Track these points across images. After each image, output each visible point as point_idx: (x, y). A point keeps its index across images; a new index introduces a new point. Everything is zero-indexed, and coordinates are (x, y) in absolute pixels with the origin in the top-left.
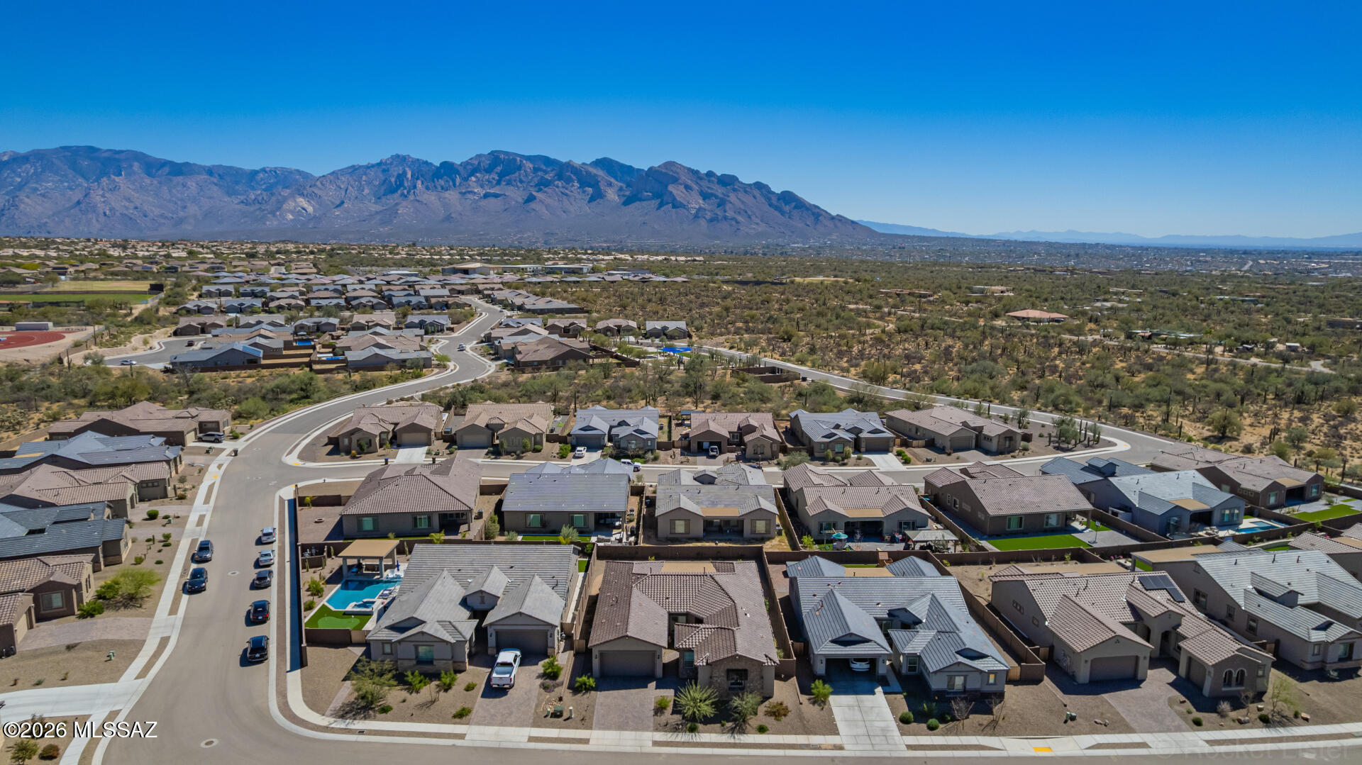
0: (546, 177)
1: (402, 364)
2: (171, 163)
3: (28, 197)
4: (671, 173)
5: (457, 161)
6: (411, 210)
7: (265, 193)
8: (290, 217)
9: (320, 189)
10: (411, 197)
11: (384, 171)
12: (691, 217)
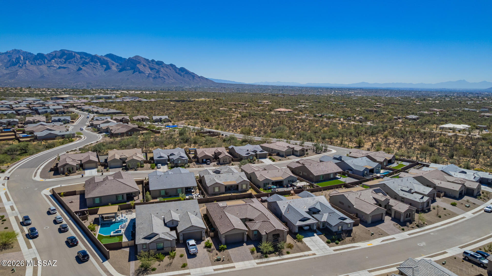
0: (86, 60)
1: (63, 137)
4: (137, 60)
5: (45, 53)
6: (24, 73)
10: (24, 68)
11: (9, 56)
12: (146, 77)
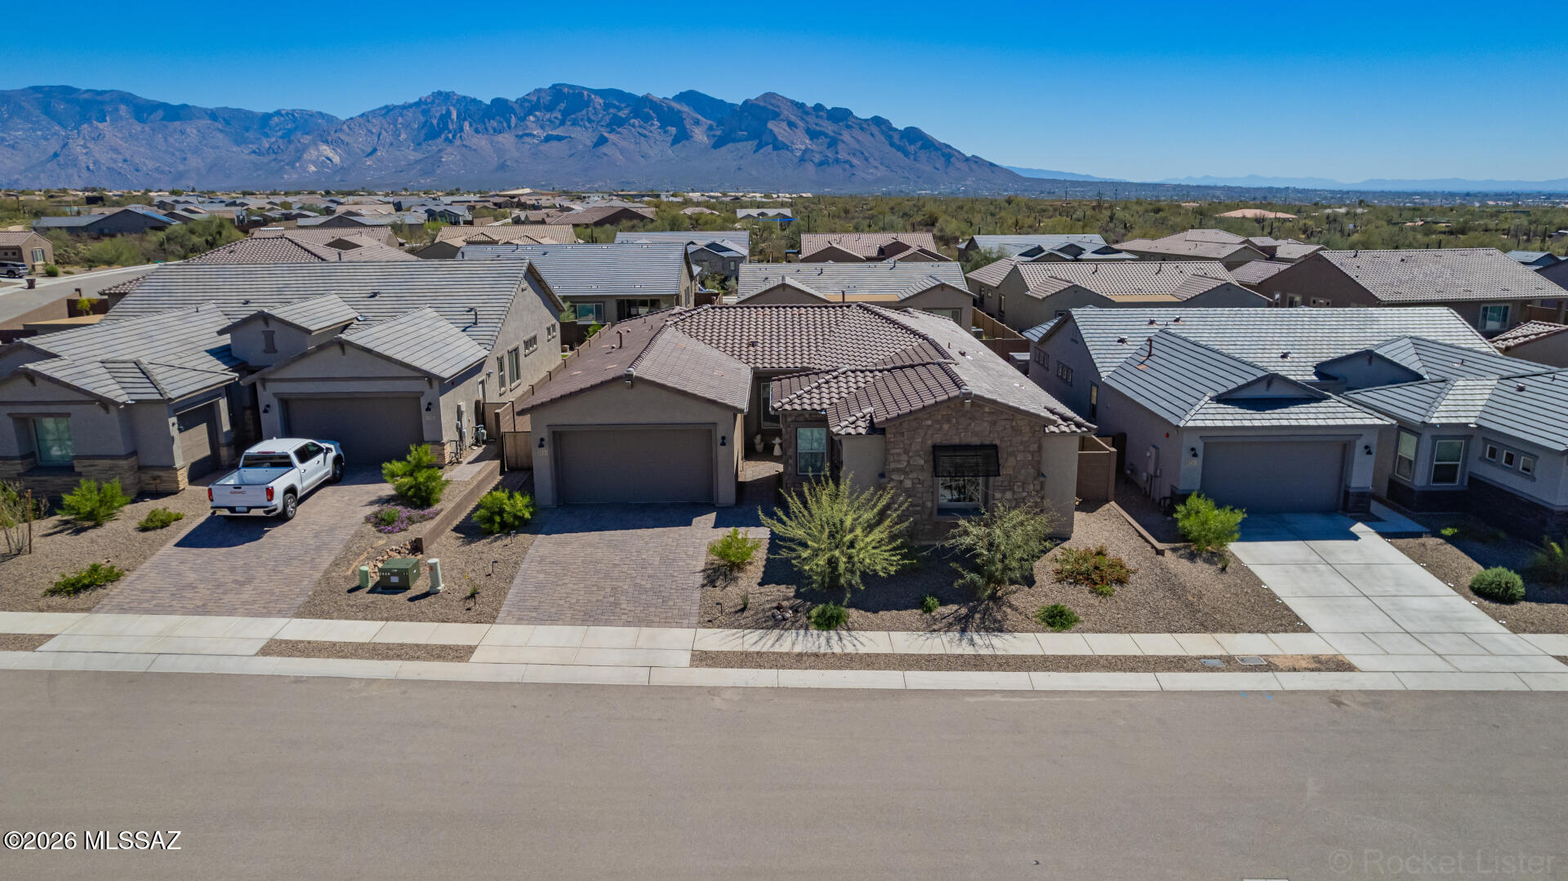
0: (620, 114)
2: (165, 106)
4: (770, 107)
5: (512, 97)
6: (458, 157)
7: (281, 141)
8: (312, 168)
9: (348, 134)
10: (458, 142)
11: (424, 111)
12: (796, 160)
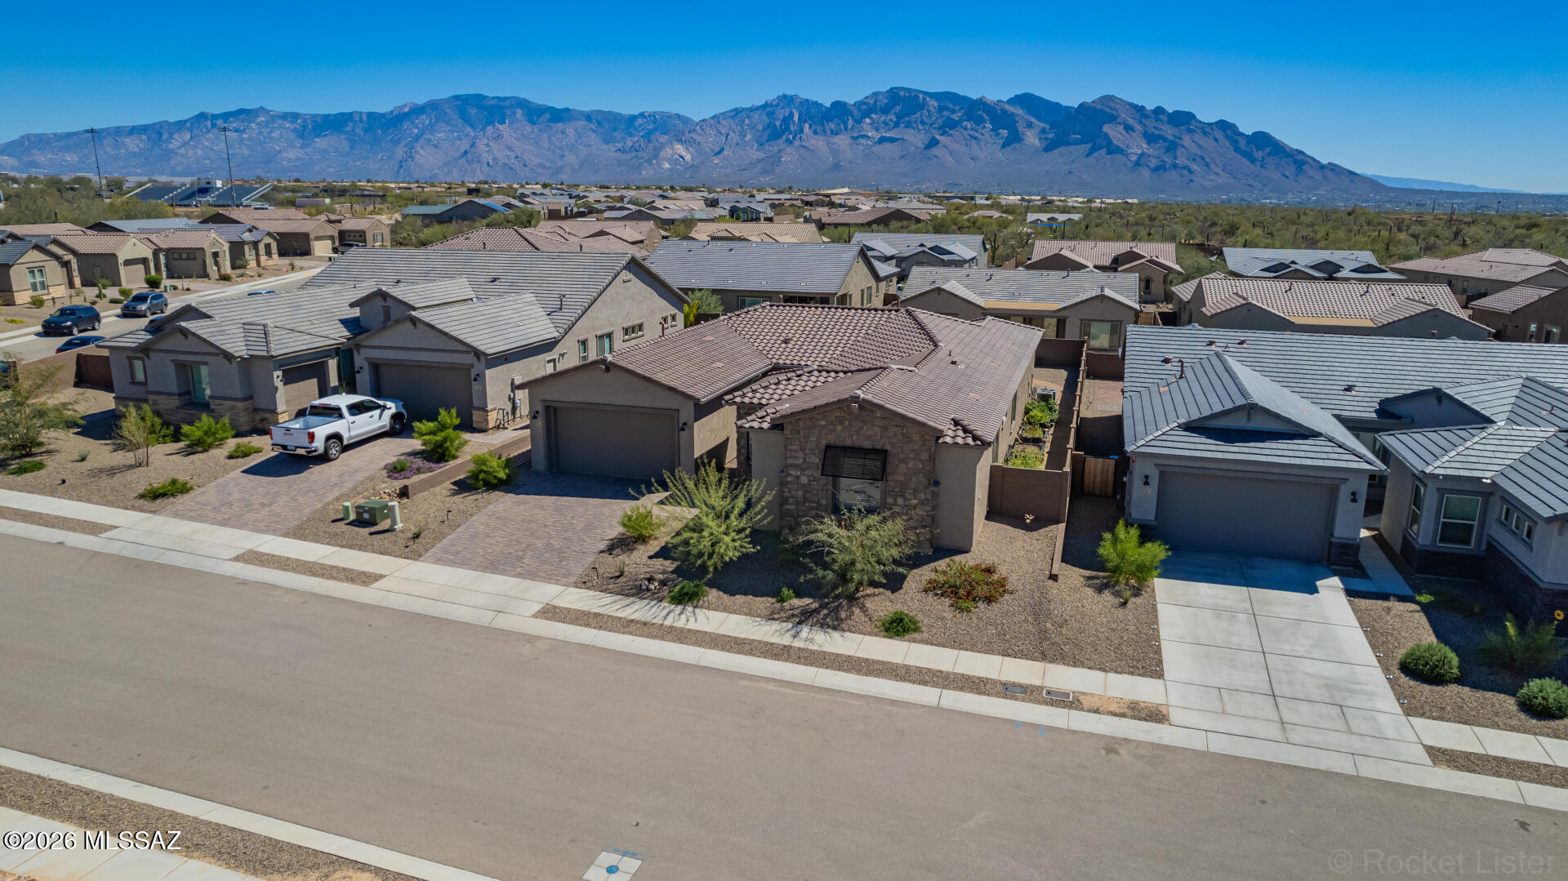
0: (953, 117)
2: (551, 109)
3: (422, 148)
4: (1107, 110)
5: (851, 100)
6: (796, 158)
7: (642, 140)
8: (667, 166)
9: (700, 135)
10: (797, 143)
11: (769, 113)
12: (1130, 165)
